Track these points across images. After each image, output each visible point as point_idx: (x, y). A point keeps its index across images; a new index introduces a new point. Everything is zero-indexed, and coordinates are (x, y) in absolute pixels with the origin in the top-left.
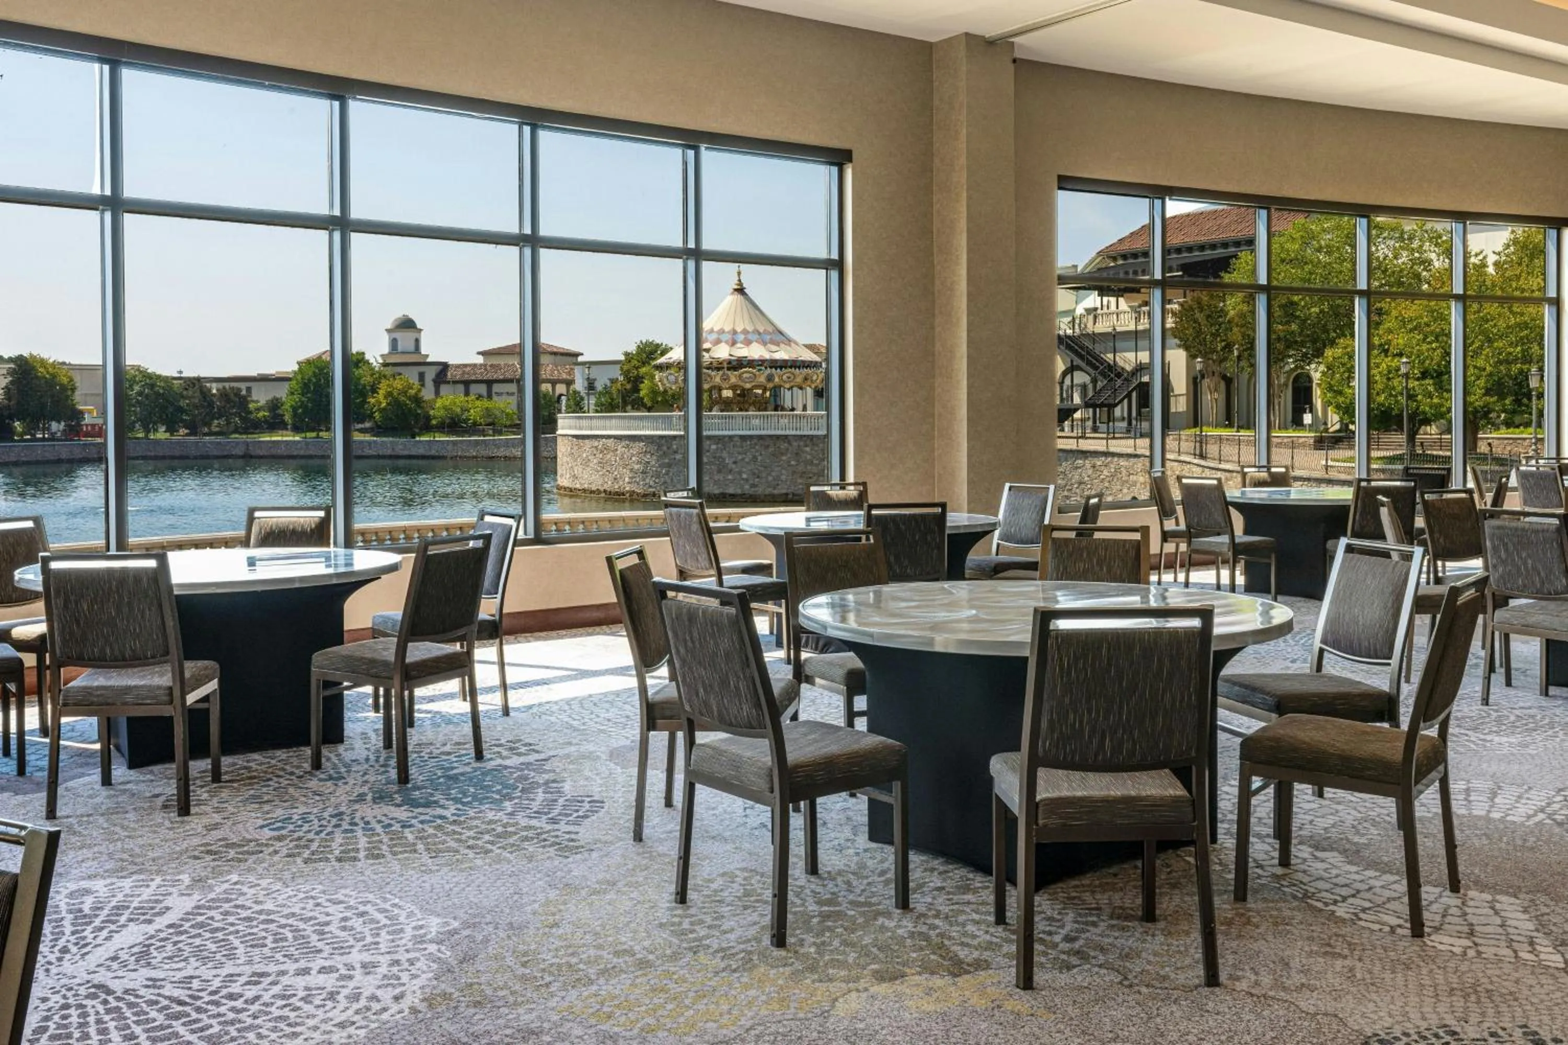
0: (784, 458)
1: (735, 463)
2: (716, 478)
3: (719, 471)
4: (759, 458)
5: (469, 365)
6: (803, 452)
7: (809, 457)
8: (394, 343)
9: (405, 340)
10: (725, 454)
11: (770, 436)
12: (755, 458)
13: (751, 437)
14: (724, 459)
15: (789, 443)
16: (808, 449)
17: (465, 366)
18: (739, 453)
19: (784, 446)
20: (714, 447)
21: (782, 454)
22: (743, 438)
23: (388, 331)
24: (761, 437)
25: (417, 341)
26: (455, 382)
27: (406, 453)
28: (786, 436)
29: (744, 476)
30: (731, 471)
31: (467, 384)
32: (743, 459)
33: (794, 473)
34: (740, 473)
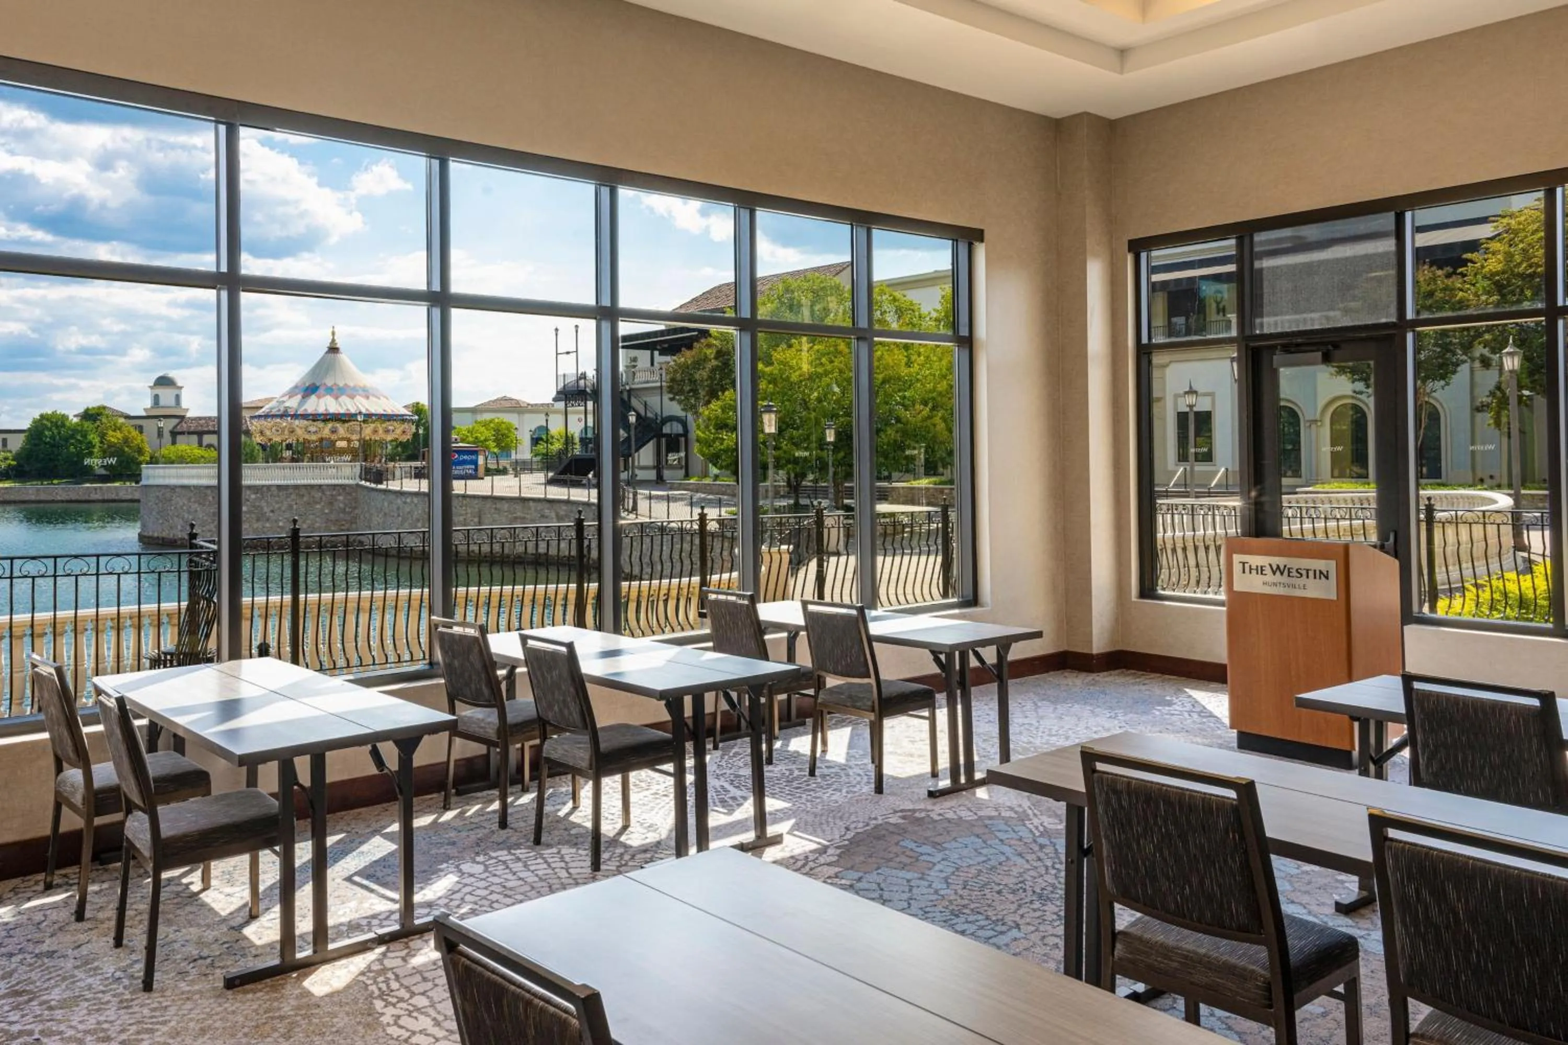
0: (318, 506)
1: (272, 511)
2: (255, 526)
3: (258, 520)
4: (295, 507)
5: (205, 418)
6: (336, 500)
7: (342, 505)
8: (156, 398)
9: (166, 396)
10: (263, 504)
11: (305, 486)
12: (291, 507)
13: (286, 487)
14: (262, 508)
15: (323, 493)
16: (341, 498)
17: (200, 418)
18: (277, 503)
19: (318, 495)
20: (253, 496)
21: (317, 503)
22: (279, 487)
23: (150, 387)
24: (296, 487)
25: (178, 398)
26: (190, 433)
27: (129, 497)
28: (320, 486)
29: (281, 524)
30: (268, 520)
31: (200, 434)
32: (279, 508)
33: (328, 520)
34: (277, 521)
